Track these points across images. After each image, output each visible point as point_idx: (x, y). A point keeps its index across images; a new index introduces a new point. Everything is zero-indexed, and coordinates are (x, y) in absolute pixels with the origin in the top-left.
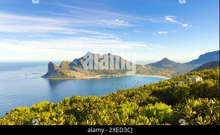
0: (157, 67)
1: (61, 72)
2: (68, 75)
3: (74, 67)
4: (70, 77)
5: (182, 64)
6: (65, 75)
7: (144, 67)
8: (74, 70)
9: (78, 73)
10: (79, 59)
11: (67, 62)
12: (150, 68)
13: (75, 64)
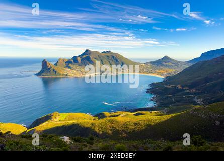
0: (157, 65)
1: (54, 71)
2: (61, 73)
3: (70, 65)
4: (63, 75)
5: (184, 62)
6: (58, 73)
7: (144, 65)
8: (69, 68)
9: (73, 71)
10: (76, 57)
11: (64, 60)
12: (149, 66)
13: (72, 62)
